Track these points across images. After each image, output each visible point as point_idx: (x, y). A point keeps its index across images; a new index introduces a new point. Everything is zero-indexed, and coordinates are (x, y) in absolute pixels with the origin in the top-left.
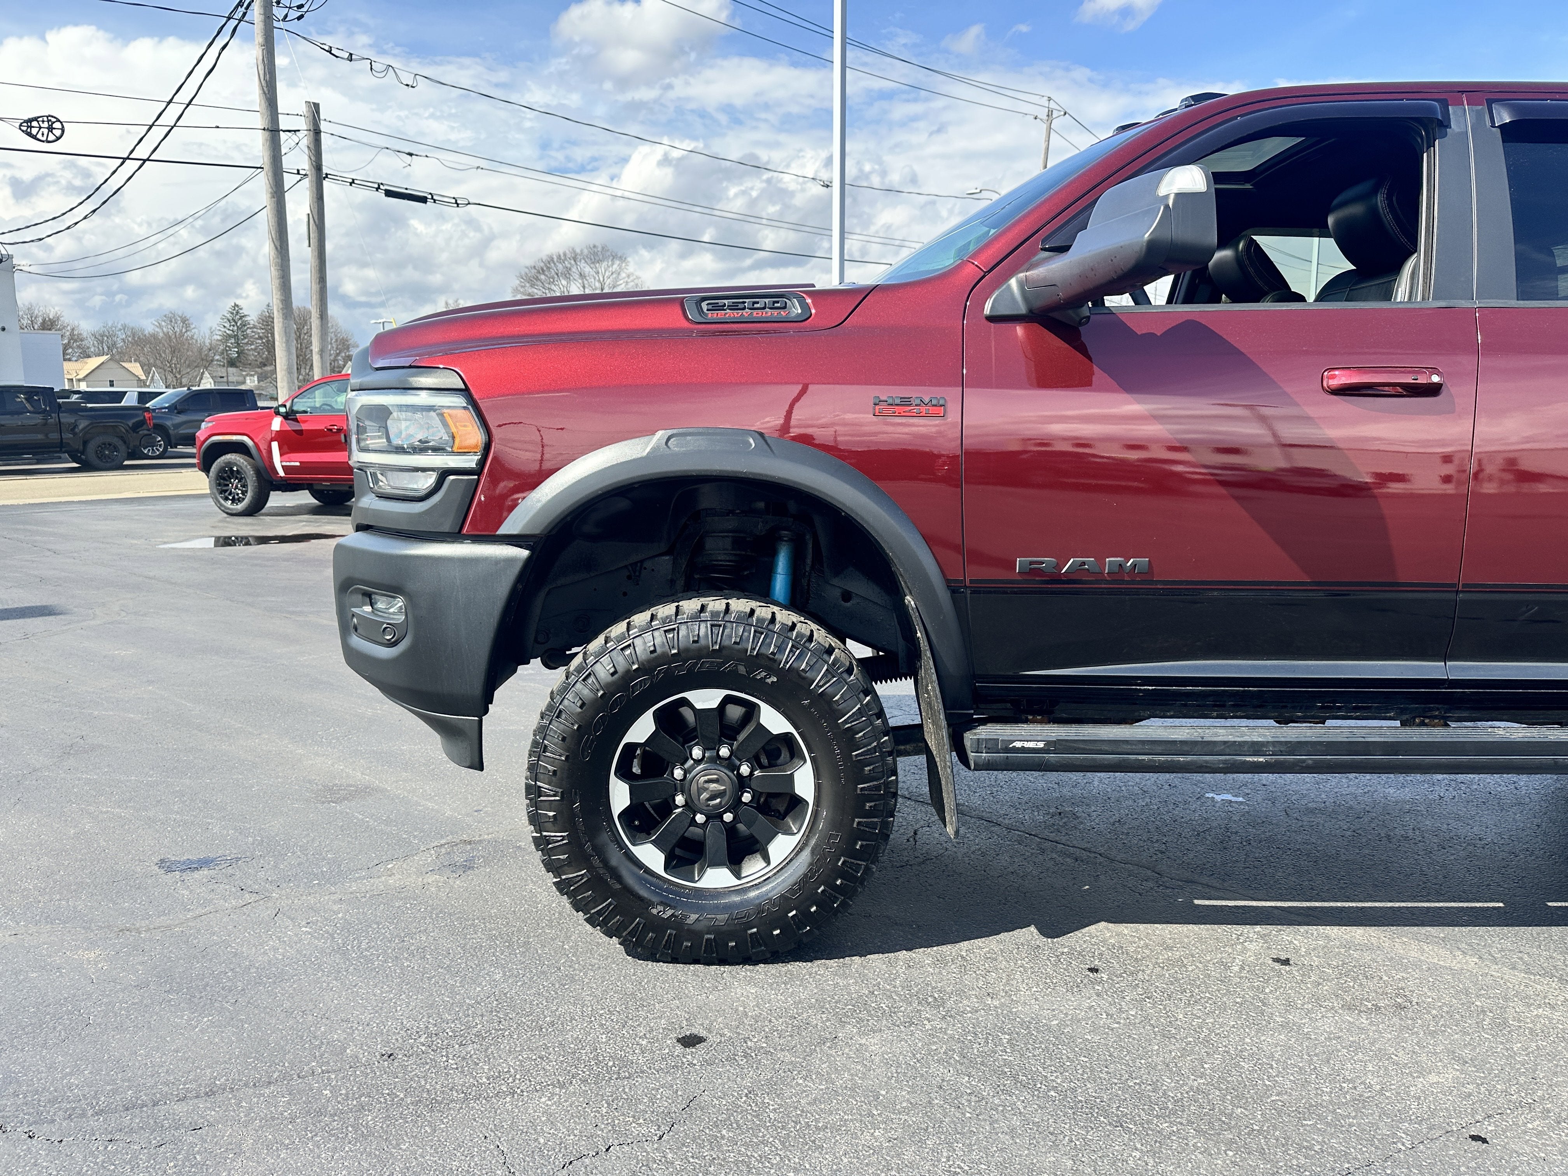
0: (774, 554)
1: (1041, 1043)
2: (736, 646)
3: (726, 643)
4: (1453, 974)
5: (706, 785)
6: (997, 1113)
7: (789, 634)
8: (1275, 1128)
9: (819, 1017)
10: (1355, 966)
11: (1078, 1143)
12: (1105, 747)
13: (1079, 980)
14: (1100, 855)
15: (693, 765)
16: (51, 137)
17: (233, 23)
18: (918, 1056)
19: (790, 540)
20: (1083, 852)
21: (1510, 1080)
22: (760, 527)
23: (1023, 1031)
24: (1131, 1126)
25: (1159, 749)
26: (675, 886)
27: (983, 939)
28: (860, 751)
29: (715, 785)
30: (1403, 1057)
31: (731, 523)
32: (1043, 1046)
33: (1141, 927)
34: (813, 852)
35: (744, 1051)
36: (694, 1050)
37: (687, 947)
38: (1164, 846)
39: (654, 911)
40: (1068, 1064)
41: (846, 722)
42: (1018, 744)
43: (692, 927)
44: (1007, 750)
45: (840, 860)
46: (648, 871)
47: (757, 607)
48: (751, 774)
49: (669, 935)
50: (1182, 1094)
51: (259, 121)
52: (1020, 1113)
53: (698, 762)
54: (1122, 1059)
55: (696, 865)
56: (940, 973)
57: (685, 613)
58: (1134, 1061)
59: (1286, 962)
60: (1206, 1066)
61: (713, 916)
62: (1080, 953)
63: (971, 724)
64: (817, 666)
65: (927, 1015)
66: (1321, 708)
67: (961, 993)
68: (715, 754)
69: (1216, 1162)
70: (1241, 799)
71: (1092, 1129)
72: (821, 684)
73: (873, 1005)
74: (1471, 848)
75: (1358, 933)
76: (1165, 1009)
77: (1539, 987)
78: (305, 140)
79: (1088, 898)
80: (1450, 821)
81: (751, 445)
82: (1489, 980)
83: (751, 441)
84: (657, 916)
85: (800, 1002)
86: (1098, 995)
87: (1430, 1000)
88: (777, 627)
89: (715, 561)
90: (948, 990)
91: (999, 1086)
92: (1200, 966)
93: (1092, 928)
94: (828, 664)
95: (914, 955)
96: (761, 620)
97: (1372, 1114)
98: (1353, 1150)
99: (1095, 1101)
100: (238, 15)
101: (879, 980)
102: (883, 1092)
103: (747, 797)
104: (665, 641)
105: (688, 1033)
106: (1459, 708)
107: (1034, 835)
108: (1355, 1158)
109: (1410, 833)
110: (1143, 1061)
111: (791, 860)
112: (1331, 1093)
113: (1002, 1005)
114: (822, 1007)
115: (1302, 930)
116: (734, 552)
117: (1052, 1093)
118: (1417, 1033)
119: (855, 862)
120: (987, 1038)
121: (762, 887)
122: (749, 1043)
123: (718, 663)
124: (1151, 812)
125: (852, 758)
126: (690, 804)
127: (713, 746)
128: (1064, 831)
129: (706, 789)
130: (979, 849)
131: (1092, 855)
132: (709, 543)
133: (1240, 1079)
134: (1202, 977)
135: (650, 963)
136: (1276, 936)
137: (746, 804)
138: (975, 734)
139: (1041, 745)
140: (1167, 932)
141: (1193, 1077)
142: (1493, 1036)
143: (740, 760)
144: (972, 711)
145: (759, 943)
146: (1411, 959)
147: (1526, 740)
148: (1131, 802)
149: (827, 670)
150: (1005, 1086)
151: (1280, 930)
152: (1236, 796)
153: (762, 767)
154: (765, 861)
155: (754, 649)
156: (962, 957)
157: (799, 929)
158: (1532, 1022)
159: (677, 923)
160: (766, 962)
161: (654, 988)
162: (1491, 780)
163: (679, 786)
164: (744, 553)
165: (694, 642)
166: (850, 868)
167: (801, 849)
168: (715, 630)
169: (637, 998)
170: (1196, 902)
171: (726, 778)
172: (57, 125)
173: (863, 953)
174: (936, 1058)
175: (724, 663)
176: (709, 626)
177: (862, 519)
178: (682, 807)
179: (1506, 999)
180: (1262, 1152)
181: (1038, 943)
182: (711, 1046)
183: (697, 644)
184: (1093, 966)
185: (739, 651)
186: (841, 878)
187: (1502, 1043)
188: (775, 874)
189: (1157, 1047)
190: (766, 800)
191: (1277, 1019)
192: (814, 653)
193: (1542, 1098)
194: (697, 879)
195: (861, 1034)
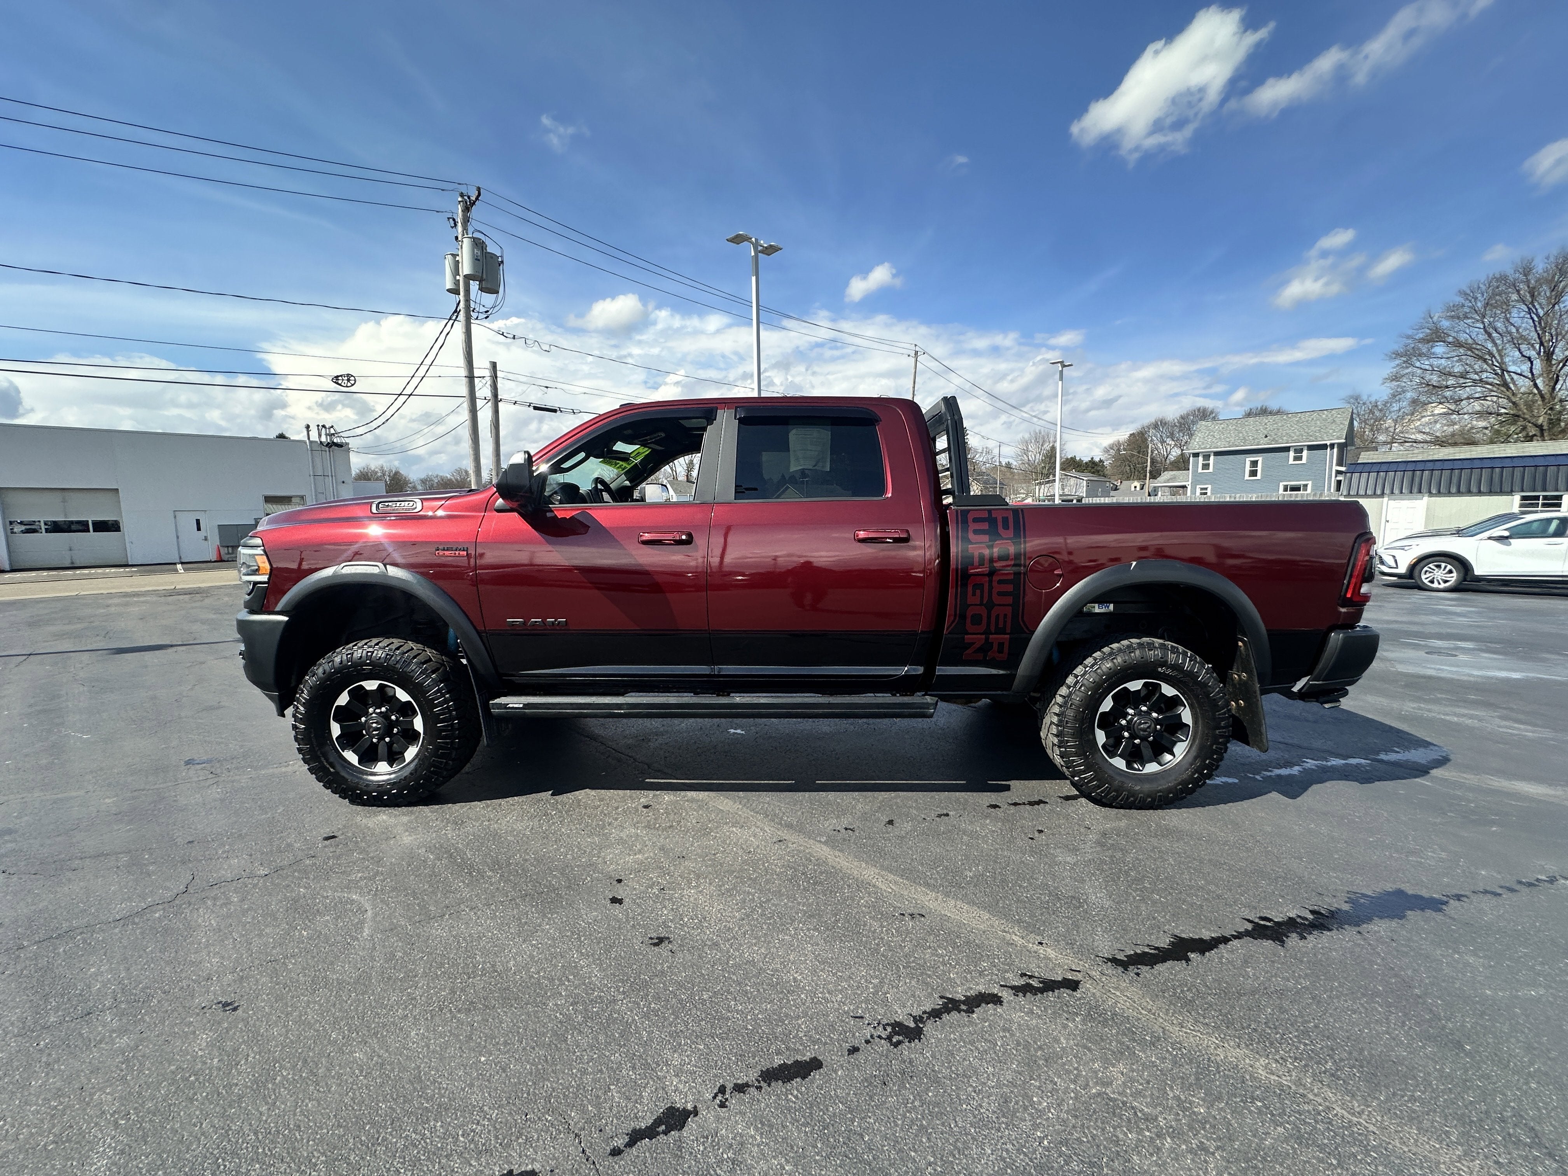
15: (369, 715)
16: (349, 384)
17: (451, 322)
26: (364, 771)
29: (375, 725)
34: (424, 755)
39: (354, 783)
42: (511, 706)
43: (367, 789)
45: (433, 759)
48: (396, 720)
51: (463, 372)
53: (372, 714)
55: (373, 761)
61: (379, 785)
68: (379, 711)
78: (488, 380)
84: (357, 785)
100: (454, 318)
103: (395, 730)
111: (414, 759)
121: (403, 771)
123: (374, 668)
126: (369, 734)
127: (378, 707)
129: (372, 727)
137: (395, 733)
139: (521, 706)
143: (391, 713)
153: (400, 717)
154: (404, 759)
160: (405, 806)
163: (363, 726)
167: (419, 754)
170: (649, 780)
171: (384, 722)
172: (352, 378)
175: (377, 669)
178: (366, 735)
185: (382, 663)
188: (407, 766)
190: (404, 732)
194: (373, 768)
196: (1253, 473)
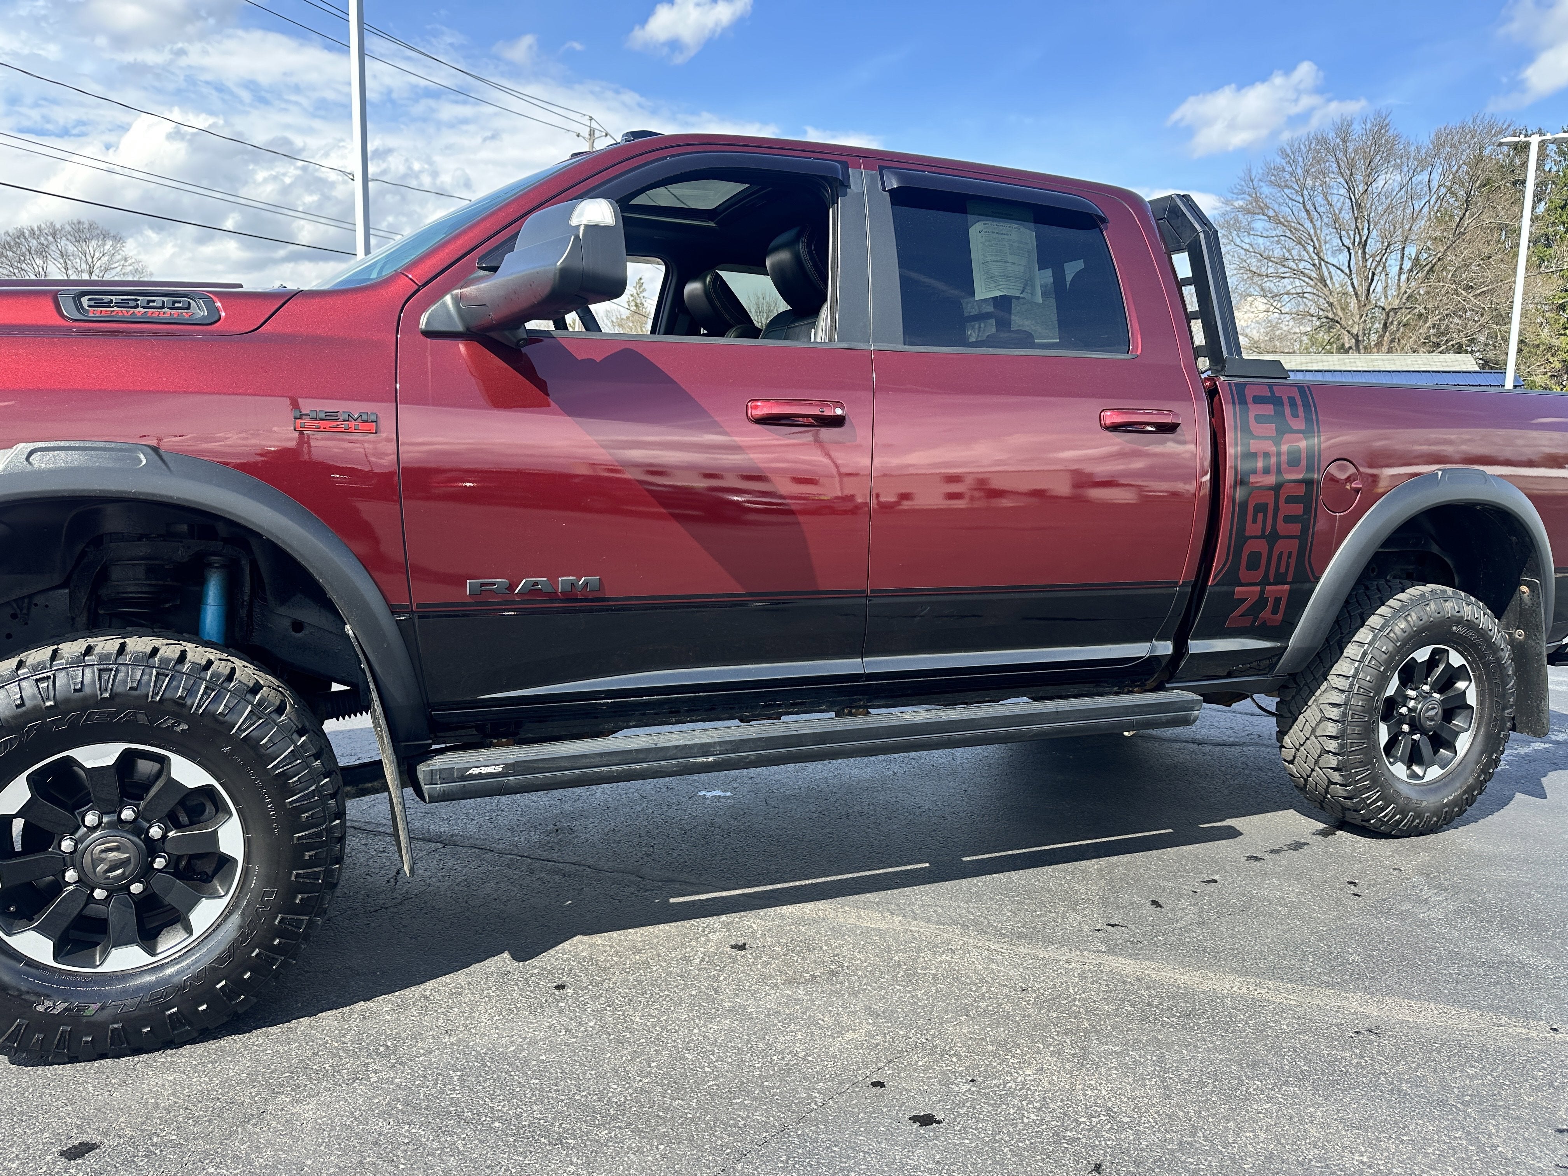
0: (202, 582)
1: (494, 1073)
2: (133, 693)
3: (119, 689)
4: (881, 935)
5: (103, 855)
6: (434, 1158)
7: (202, 674)
8: (707, 1113)
9: (248, 1093)
10: (801, 941)
11: (513, 1171)
12: (566, 764)
13: (543, 1001)
14: (589, 867)
15: (86, 833)
18: (357, 1114)
19: (222, 567)
20: (573, 866)
21: (911, 1025)
22: (181, 553)
23: (476, 1064)
24: (570, 1141)
25: (616, 759)
26: (68, 974)
27: (451, 975)
28: (295, 798)
29: (114, 853)
30: (828, 1021)
31: (143, 549)
32: (495, 1076)
33: (615, 934)
34: (243, 914)
35: (148, 1150)
36: (80, 1161)
37: (86, 1042)
38: (651, 849)
39: (41, 1009)
40: (518, 1089)
41: (276, 767)
43: (92, 1019)
44: (464, 778)
45: (276, 918)
46: (31, 963)
47: (163, 645)
48: (164, 837)
49: (62, 1032)
50: (625, 1097)
52: (459, 1152)
53: (93, 829)
54: (573, 1073)
55: (98, 947)
56: (398, 1019)
57: (63, 658)
58: (584, 1074)
59: (743, 947)
60: (653, 1064)
61: (120, 1003)
62: (550, 972)
63: (426, 755)
64: (239, 707)
65: (375, 1067)
66: (764, 706)
67: (416, 1036)
68: (116, 818)
69: (646, 1159)
70: (728, 794)
71: (531, 1152)
72: (244, 727)
73: (315, 1067)
74: (911, 817)
75: (809, 909)
76: (624, 1014)
77: (945, 935)
79: (568, 913)
80: (899, 794)
81: (141, 461)
82: (908, 936)
83: (141, 456)
84: (46, 1013)
85: (227, 1080)
86: (560, 1012)
87: (858, 962)
88: (186, 667)
89: (123, 593)
90: (404, 1035)
91: (440, 1128)
92: (664, 964)
93: (566, 945)
94: (252, 705)
95: (372, 1005)
96: (165, 661)
97: (793, 1081)
98: (772, 1119)
99: (539, 1123)
101: (327, 1038)
102: (309, 1162)
103: (159, 863)
104: (36, 691)
105: (77, 1143)
106: (876, 698)
107: (526, 857)
108: (774, 1126)
109: (866, 809)
110: (593, 1072)
111: (219, 925)
112: (762, 1067)
113: (459, 1040)
114: (254, 1081)
115: (762, 913)
116: (148, 582)
117: (497, 1124)
118: (843, 995)
119: (295, 917)
120: (437, 1079)
121: (182, 961)
122: (155, 1139)
123: (109, 713)
124: (645, 817)
125: (285, 806)
126: (83, 878)
127: (113, 809)
128: (557, 847)
129: (102, 860)
130: (465, 880)
131: (581, 868)
132: (116, 573)
133: (683, 1071)
134: (664, 975)
135: (40, 1068)
136: (738, 923)
137: (159, 871)
138: (429, 765)
140: (639, 935)
141: (639, 1078)
142: (904, 986)
143: (149, 821)
144: (430, 741)
145: (181, 1023)
146: (849, 926)
147: (925, 721)
148: (628, 809)
149: (251, 711)
150: (447, 1127)
151: (743, 917)
152: (725, 791)
153: (178, 826)
154: (186, 931)
155: (157, 694)
156: (426, 997)
157: (231, 999)
158: (936, 968)
159: (72, 1016)
160: (193, 1042)
161: (41, 1097)
162: (936, 755)
163: (68, 860)
164: (161, 582)
165: (76, 691)
166: (289, 924)
167: (231, 913)
168: (105, 676)
169: (15, 1113)
170: (672, 900)
171: (129, 844)
173: (312, 1011)
174: (376, 1111)
175: (118, 713)
176: (96, 670)
177: (284, 542)
178: (75, 883)
179: (918, 951)
180: (691, 1140)
181: (508, 969)
182: (104, 1152)
183: (81, 694)
184: (560, 983)
185: (138, 697)
186: (279, 937)
187: (909, 992)
188: (199, 944)
189: (609, 1055)
190: (189, 863)
191: (726, 1005)
192: (234, 693)
193: (933, 1036)
194: (98, 963)
195: (295, 1102)
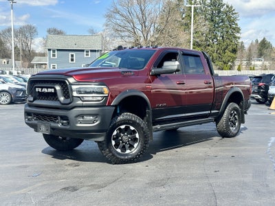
196: (72, 60)
